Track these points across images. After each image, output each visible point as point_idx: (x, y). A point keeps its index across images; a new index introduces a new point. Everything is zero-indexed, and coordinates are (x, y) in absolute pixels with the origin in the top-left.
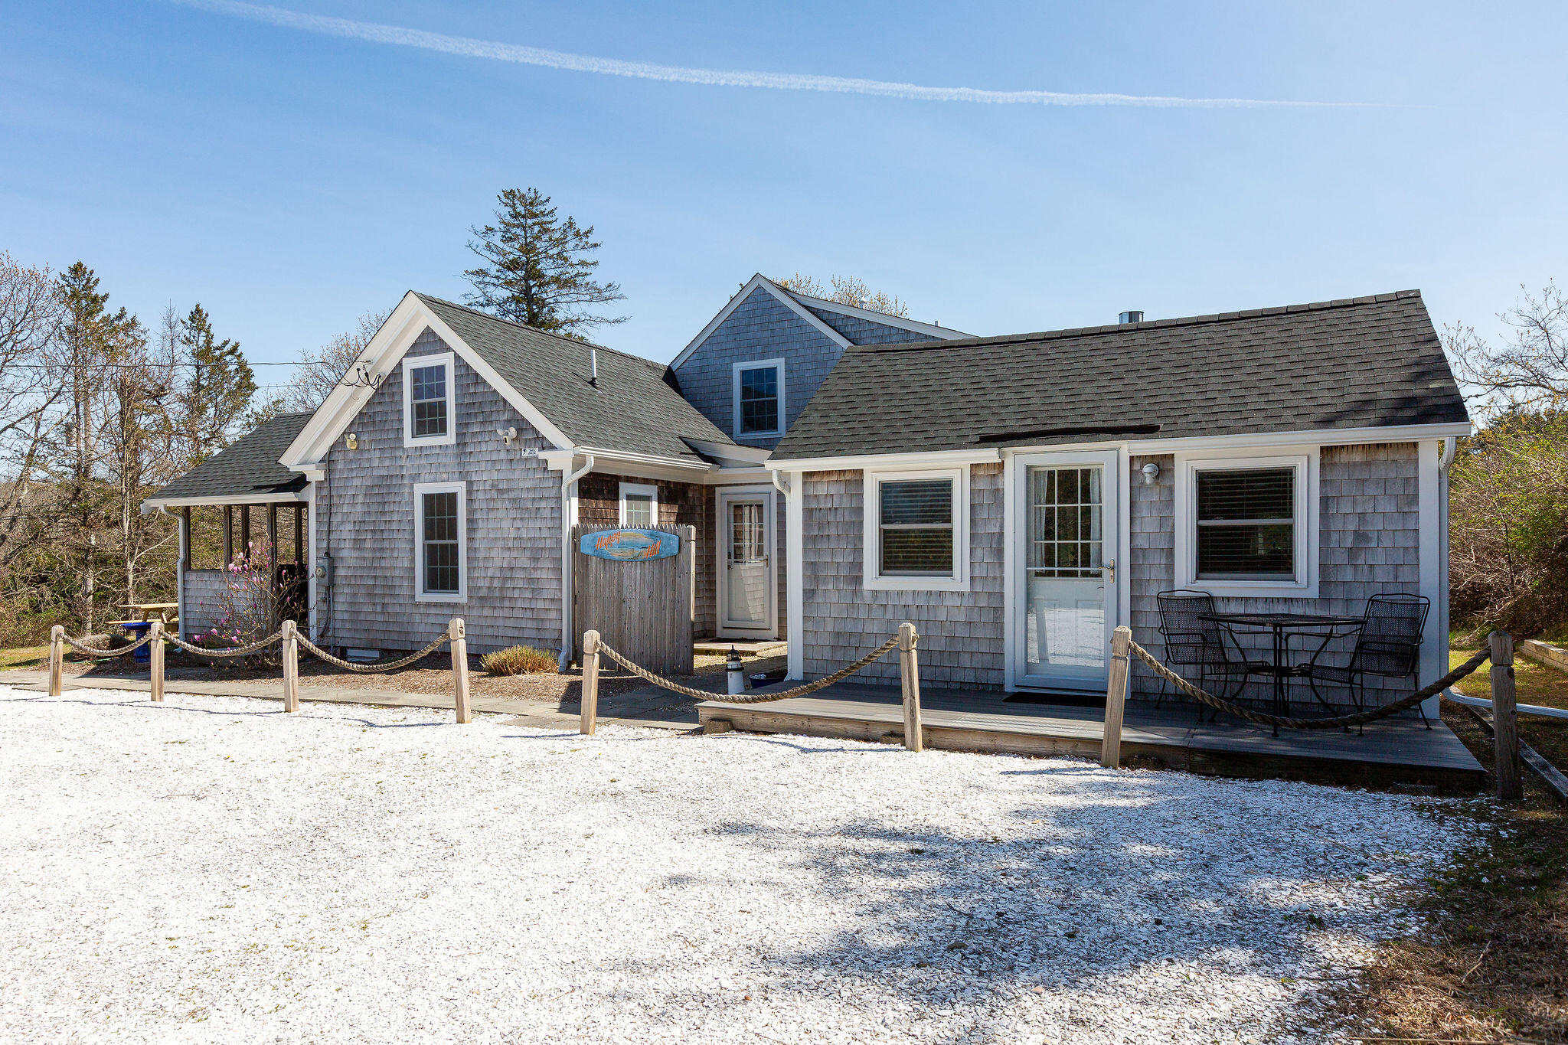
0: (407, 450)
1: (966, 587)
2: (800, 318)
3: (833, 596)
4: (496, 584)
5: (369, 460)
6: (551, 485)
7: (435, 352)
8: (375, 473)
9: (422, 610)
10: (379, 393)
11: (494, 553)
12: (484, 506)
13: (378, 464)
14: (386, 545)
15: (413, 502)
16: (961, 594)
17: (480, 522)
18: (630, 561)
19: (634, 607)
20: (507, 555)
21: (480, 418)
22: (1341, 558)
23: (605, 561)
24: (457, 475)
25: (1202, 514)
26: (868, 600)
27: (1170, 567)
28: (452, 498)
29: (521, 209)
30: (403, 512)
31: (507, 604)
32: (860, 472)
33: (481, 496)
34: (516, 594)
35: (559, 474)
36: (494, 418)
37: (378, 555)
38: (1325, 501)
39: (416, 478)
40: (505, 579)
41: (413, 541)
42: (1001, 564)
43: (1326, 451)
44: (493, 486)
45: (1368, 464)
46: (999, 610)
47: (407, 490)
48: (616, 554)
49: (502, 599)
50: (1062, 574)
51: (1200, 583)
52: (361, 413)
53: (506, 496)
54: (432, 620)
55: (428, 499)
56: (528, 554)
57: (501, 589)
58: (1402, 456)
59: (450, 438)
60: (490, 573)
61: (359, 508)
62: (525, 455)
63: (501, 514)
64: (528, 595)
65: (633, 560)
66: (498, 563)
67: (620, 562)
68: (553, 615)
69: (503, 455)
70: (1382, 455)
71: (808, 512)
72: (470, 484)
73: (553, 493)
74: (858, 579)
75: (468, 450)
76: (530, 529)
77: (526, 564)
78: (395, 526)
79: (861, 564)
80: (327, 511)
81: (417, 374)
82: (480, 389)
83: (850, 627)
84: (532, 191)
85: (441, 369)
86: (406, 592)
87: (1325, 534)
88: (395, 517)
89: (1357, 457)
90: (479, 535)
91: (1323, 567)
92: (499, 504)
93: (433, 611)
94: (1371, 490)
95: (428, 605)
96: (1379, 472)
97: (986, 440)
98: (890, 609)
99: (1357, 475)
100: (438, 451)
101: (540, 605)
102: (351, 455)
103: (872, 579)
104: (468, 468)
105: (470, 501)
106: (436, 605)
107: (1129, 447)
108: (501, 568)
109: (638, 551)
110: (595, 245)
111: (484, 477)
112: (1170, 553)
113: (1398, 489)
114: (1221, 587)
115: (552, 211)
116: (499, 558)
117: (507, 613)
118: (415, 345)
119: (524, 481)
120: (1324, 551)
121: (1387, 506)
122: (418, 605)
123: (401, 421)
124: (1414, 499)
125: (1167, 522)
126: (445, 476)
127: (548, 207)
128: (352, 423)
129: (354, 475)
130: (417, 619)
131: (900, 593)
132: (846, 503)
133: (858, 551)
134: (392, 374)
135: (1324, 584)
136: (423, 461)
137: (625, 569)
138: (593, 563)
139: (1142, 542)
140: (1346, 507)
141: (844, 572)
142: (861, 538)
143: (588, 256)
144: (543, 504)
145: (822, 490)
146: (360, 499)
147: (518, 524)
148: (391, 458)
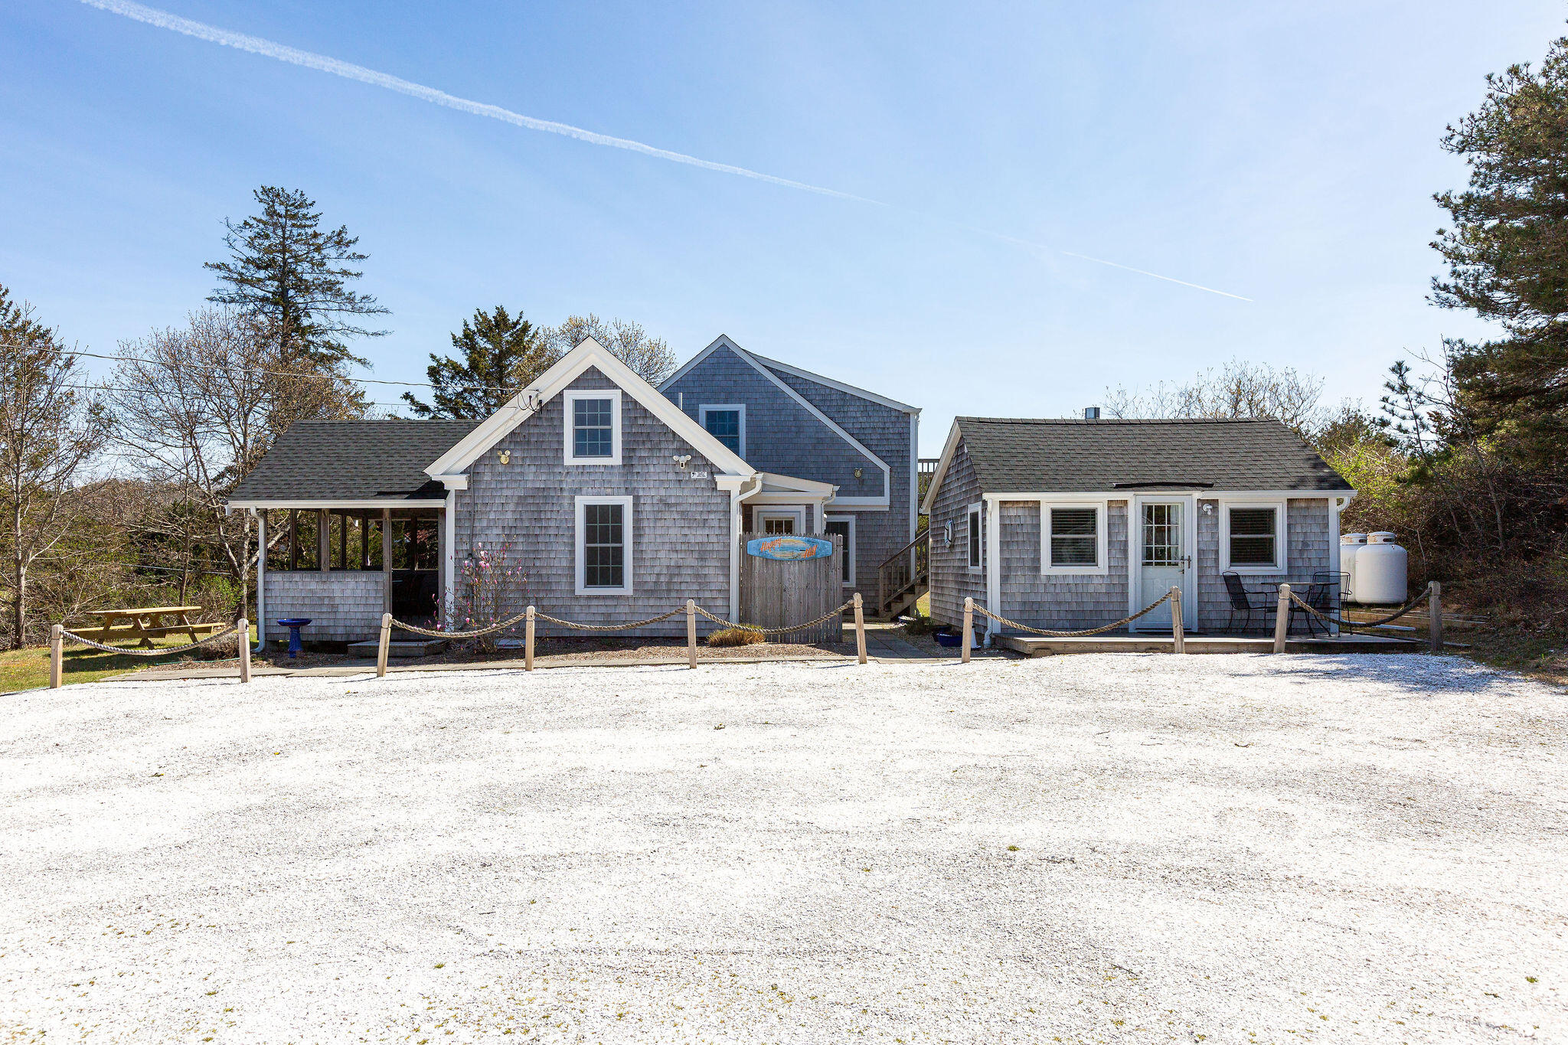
0: (568, 467)
1: (1106, 572)
2: (759, 374)
3: (1020, 579)
4: (662, 579)
5: (522, 474)
6: (719, 501)
7: (601, 388)
8: (529, 485)
9: (582, 602)
10: (536, 416)
11: (662, 555)
12: (652, 517)
13: (533, 478)
14: (542, 547)
15: (573, 512)
16: (1102, 576)
17: (647, 530)
18: (790, 560)
19: (793, 596)
20: (674, 556)
21: (648, 445)
22: (1296, 555)
23: (767, 560)
24: (623, 491)
25: (1232, 532)
26: (1044, 581)
27: (1217, 560)
28: (618, 510)
29: (281, 210)
30: (561, 520)
31: (674, 594)
32: (1038, 502)
33: (648, 508)
34: (683, 587)
35: (728, 494)
36: (663, 446)
37: (532, 556)
38: (1289, 525)
39: (578, 491)
40: (671, 576)
41: (573, 544)
42: (1126, 558)
43: (1290, 501)
44: (661, 500)
45: (1307, 508)
46: (1125, 586)
47: (566, 502)
48: (778, 555)
49: (669, 591)
50: (1157, 564)
51: (1233, 568)
52: (513, 433)
53: (674, 509)
54: (594, 610)
55: (590, 510)
56: (696, 555)
57: (669, 583)
58: (1322, 504)
59: (616, 458)
60: (657, 570)
61: (509, 515)
62: (695, 477)
63: (669, 523)
64: (695, 587)
65: (793, 560)
66: (665, 563)
67: (781, 561)
68: (719, 603)
69: (672, 477)
70: (1313, 504)
71: (1003, 527)
72: (637, 498)
73: (721, 508)
74: (1037, 569)
75: (635, 471)
76: (698, 535)
77: (695, 563)
78: (552, 532)
79: (1039, 560)
80: (468, 516)
81: (579, 404)
82: (649, 422)
83: (1033, 598)
84: (299, 193)
85: (607, 404)
86: (564, 587)
87: (1289, 542)
88: (553, 524)
89: (1303, 505)
90: (645, 540)
91: (1289, 559)
92: (667, 516)
93: (594, 602)
94: (1309, 521)
95: (589, 598)
96: (1312, 512)
97: (1120, 487)
98: (1058, 586)
99: (1303, 513)
100: (602, 470)
101: (708, 595)
102: (500, 469)
103: (1047, 567)
104: (635, 485)
105: (636, 512)
106: (597, 597)
107: (1197, 494)
108: (668, 567)
109: (796, 553)
110: (361, 257)
111: (651, 493)
112: (1217, 552)
113: (1320, 521)
114: (1242, 570)
115: (316, 216)
116: (666, 558)
117: (673, 602)
118: (577, 380)
119: (690, 498)
120: (1290, 550)
121: (1316, 529)
122: (578, 598)
123: (561, 443)
124: (1327, 525)
125: (1215, 535)
126: (609, 491)
127: (312, 212)
128: (502, 441)
129: (505, 485)
130: (577, 609)
131: (1065, 577)
132: (1029, 521)
133: (1037, 551)
134: (551, 401)
135: (1290, 567)
136: (586, 478)
137: (785, 566)
138: (757, 562)
139: (1203, 547)
140: (1299, 530)
141: (1029, 564)
142: (1039, 543)
143: (352, 266)
144: (712, 516)
145: (1013, 512)
146: (511, 507)
147: (686, 531)
148: (549, 473)
